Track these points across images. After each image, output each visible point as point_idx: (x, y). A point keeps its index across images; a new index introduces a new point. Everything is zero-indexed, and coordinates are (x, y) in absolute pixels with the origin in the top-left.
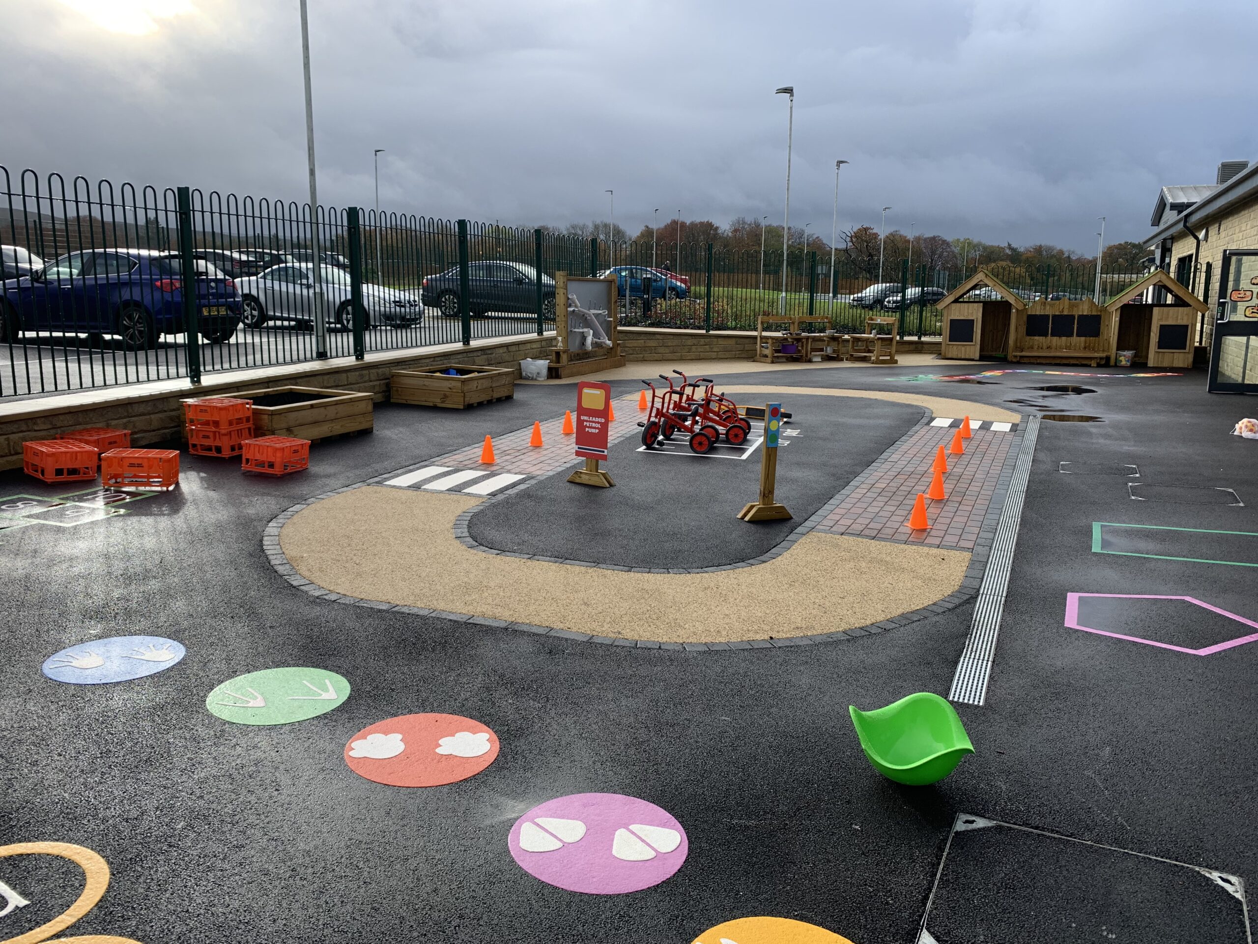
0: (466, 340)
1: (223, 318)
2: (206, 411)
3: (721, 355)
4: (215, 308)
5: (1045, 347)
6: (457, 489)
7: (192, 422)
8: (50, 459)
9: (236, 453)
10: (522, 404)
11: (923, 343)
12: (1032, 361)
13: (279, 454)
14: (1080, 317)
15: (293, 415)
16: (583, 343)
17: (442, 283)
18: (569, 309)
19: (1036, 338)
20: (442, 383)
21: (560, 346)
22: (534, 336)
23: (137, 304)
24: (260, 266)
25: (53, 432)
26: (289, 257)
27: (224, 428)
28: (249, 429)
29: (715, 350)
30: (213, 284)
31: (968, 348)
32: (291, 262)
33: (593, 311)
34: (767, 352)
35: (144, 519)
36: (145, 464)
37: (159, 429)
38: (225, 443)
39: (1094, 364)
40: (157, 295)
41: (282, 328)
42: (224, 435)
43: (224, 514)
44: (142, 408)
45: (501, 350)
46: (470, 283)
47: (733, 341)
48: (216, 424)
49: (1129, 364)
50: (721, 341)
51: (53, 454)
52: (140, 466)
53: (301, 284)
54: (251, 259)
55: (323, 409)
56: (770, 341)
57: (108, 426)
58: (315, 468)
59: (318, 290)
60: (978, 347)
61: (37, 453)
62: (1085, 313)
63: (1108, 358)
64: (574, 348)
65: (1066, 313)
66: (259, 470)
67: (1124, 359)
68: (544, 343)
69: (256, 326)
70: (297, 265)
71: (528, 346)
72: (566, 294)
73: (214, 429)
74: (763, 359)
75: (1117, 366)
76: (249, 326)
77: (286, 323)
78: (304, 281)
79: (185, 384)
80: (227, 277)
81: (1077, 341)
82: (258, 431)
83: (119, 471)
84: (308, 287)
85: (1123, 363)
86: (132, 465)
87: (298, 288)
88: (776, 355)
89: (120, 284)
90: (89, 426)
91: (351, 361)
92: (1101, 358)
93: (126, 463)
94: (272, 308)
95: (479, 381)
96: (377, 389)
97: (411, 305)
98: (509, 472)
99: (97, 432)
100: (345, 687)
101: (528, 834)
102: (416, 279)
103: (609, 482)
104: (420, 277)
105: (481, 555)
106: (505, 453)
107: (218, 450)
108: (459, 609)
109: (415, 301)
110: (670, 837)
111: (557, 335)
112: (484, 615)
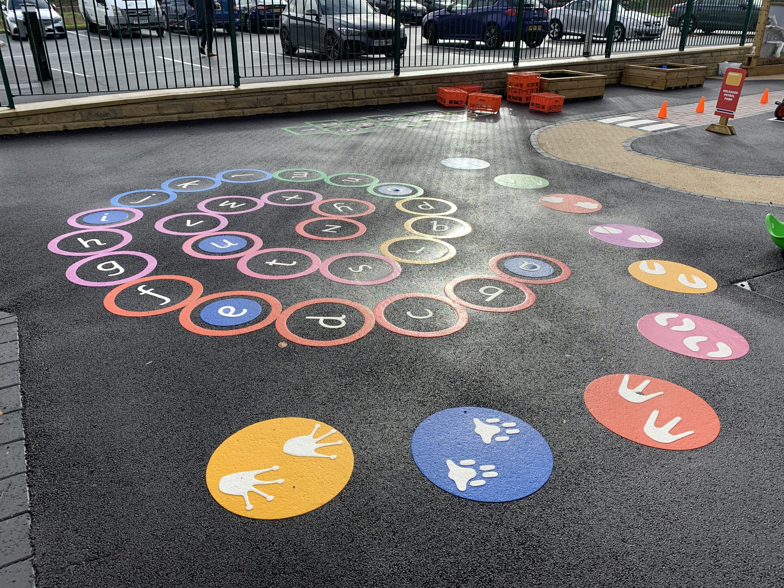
0: (682, 47)
1: (539, 33)
2: (519, 78)
4: (536, 26)
6: (635, 127)
7: (510, 84)
8: (449, 96)
9: (527, 102)
10: (706, 90)
13: (549, 101)
15: (560, 84)
16: (774, 52)
18: (767, 26)
20: (654, 73)
21: (753, 53)
22: (737, 46)
23: (494, 24)
25: (450, 84)
27: (525, 88)
28: (537, 89)
30: (536, 12)
35: (482, 123)
37: (495, 88)
38: (524, 96)
40: (504, 18)
41: (573, 40)
42: (524, 91)
43: (516, 125)
44: (489, 76)
45: (706, 55)
46: (695, 9)
48: (521, 85)
51: (450, 93)
52: (484, 101)
57: (473, 83)
58: (564, 111)
61: (443, 92)
64: (765, 54)
66: (538, 109)
68: (742, 51)
69: (557, 39)
72: (767, 15)
73: (520, 88)
76: (552, 38)
79: (511, 65)
80: (545, 8)
82: (541, 90)
83: (475, 103)
86: (481, 100)
87: (583, 13)
90: (465, 83)
91: (603, 57)
93: (478, 99)
94: (569, 27)
95: (680, 73)
96: (614, 76)
97: (656, 25)
98: (672, 123)
99: (468, 85)
100: (546, 183)
101: (599, 229)
102: (667, 8)
103: (732, 132)
104: (670, 6)
105: (633, 153)
106: (676, 114)
107: (520, 99)
108: (607, 169)
109: (659, 22)
110: (655, 240)
111: (753, 46)
112: (619, 173)
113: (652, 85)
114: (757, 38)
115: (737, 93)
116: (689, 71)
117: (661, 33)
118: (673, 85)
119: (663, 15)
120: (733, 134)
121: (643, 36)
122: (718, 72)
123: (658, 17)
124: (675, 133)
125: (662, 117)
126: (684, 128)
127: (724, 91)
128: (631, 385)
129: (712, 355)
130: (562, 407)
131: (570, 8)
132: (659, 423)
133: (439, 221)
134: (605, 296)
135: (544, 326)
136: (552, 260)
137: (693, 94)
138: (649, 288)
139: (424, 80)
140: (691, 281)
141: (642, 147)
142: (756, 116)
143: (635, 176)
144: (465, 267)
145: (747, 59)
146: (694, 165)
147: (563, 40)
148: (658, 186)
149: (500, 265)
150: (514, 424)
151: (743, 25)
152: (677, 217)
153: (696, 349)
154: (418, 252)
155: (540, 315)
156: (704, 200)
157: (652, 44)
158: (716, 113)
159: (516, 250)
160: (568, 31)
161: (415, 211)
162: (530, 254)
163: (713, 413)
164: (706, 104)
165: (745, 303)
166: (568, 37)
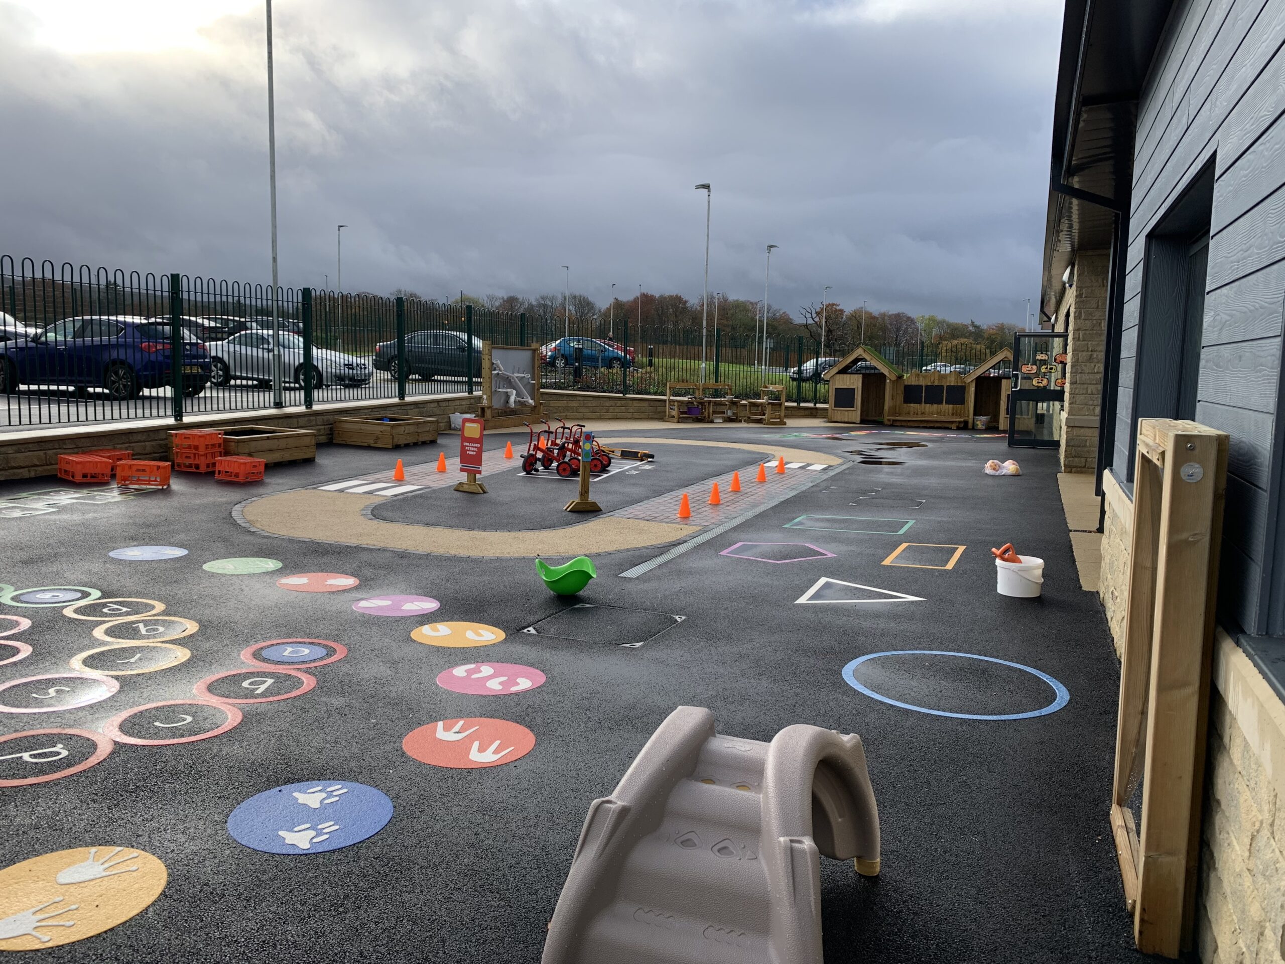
0: (402, 395)
1: (195, 376)
2: (189, 438)
3: (637, 416)
4: (189, 367)
5: (919, 413)
6: (370, 493)
7: (178, 447)
8: (79, 466)
9: (210, 470)
10: (442, 446)
11: (816, 409)
12: (903, 424)
13: (242, 467)
14: (948, 387)
15: (253, 444)
16: (507, 402)
17: (392, 349)
18: (493, 372)
19: (912, 405)
20: (376, 428)
21: (485, 402)
22: (466, 394)
23: (123, 363)
24: (225, 332)
25: (76, 450)
26: (254, 324)
27: (202, 451)
28: (220, 452)
29: (631, 410)
30: (188, 347)
31: (850, 412)
32: (256, 330)
33: (516, 375)
34: (674, 413)
35: (149, 501)
36: (147, 469)
37: (150, 454)
38: (202, 462)
39: (954, 426)
40: (138, 356)
41: (247, 386)
42: (202, 455)
43: (204, 500)
44: (139, 437)
45: (432, 405)
46: (406, 349)
47: (646, 404)
48: (196, 447)
49: (984, 427)
50: (635, 403)
51: (81, 462)
52: (144, 470)
53: (263, 349)
54: (218, 325)
55: (276, 440)
56: (676, 404)
57: (115, 448)
58: (267, 480)
59: (276, 352)
60: (859, 412)
61: (68, 462)
62: (952, 384)
63: (966, 423)
64: (497, 404)
65: (936, 383)
66: (229, 479)
67: (981, 421)
68: (472, 401)
69: (223, 384)
70: (260, 332)
71: (458, 403)
72: (490, 360)
73: (194, 451)
74: (671, 419)
75: (974, 429)
76: (215, 384)
77: (250, 383)
78: (266, 346)
79: (171, 421)
80: (199, 341)
81: (946, 408)
82: (227, 453)
83: (129, 474)
84: (269, 351)
85: (980, 426)
86: (138, 470)
87: (260, 351)
88: (681, 416)
89: (109, 347)
90: (103, 446)
91: (302, 409)
92: (960, 422)
93: (134, 468)
94: (238, 369)
95: (407, 427)
96: (322, 432)
97: (361, 368)
98: (413, 485)
99: (108, 450)
100: (279, 565)
101: (363, 604)
102: (370, 346)
103: (483, 490)
104: (374, 344)
105: (376, 522)
106: (414, 475)
107: (197, 467)
108: (353, 542)
109: (364, 365)
110: (431, 605)
111: (483, 394)
112: (367, 544)
113: (375, 443)
114: (486, 385)
115: (479, 445)
116: (417, 424)
117: (369, 379)
118: (402, 441)
119: (366, 355)
120: (485, 492)
121: (347, 382)
122: (450, 426)
123: (360, 357)
124: (421, 496)
125: (400, 480)
126: (429, 490)
127: (465, 444)
128: (447, 729)
129: (514, 689)
130: (384, 762)
131: (236, 342)
132: (482, 750)
133: (146, 623)
134: (394, 663)
135: (337, 701)
136: (321, 641)
137: (428, 452)
138: (438, 649)
139: (30, 446)
140: (480, 635)
141: (385, 514)
142: (504, 472)
143: (388, 546)
144: (210, 665)
145: (480, 410)
146: (451, 527)
147: (233, 386)
148: (417, 552)
149: (257, 655)
150: (340, 786)
151: (467, 370)
152: (447, 581)
153: (500, 687)
154: (133, 660)
155: (329, 694)
156: (472, 561)
157: (359, 392)
158: (462, 470)
159: (270, 638)
160: (238, 374)
161: (100, 616)
162: (290, 640)
163: (527, 730)
164: (448, 462)
165: (534, 644)
166: (238, 382)
